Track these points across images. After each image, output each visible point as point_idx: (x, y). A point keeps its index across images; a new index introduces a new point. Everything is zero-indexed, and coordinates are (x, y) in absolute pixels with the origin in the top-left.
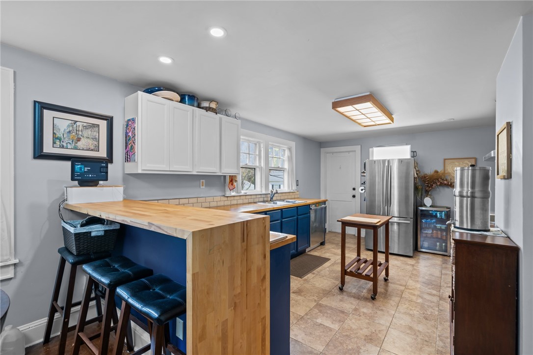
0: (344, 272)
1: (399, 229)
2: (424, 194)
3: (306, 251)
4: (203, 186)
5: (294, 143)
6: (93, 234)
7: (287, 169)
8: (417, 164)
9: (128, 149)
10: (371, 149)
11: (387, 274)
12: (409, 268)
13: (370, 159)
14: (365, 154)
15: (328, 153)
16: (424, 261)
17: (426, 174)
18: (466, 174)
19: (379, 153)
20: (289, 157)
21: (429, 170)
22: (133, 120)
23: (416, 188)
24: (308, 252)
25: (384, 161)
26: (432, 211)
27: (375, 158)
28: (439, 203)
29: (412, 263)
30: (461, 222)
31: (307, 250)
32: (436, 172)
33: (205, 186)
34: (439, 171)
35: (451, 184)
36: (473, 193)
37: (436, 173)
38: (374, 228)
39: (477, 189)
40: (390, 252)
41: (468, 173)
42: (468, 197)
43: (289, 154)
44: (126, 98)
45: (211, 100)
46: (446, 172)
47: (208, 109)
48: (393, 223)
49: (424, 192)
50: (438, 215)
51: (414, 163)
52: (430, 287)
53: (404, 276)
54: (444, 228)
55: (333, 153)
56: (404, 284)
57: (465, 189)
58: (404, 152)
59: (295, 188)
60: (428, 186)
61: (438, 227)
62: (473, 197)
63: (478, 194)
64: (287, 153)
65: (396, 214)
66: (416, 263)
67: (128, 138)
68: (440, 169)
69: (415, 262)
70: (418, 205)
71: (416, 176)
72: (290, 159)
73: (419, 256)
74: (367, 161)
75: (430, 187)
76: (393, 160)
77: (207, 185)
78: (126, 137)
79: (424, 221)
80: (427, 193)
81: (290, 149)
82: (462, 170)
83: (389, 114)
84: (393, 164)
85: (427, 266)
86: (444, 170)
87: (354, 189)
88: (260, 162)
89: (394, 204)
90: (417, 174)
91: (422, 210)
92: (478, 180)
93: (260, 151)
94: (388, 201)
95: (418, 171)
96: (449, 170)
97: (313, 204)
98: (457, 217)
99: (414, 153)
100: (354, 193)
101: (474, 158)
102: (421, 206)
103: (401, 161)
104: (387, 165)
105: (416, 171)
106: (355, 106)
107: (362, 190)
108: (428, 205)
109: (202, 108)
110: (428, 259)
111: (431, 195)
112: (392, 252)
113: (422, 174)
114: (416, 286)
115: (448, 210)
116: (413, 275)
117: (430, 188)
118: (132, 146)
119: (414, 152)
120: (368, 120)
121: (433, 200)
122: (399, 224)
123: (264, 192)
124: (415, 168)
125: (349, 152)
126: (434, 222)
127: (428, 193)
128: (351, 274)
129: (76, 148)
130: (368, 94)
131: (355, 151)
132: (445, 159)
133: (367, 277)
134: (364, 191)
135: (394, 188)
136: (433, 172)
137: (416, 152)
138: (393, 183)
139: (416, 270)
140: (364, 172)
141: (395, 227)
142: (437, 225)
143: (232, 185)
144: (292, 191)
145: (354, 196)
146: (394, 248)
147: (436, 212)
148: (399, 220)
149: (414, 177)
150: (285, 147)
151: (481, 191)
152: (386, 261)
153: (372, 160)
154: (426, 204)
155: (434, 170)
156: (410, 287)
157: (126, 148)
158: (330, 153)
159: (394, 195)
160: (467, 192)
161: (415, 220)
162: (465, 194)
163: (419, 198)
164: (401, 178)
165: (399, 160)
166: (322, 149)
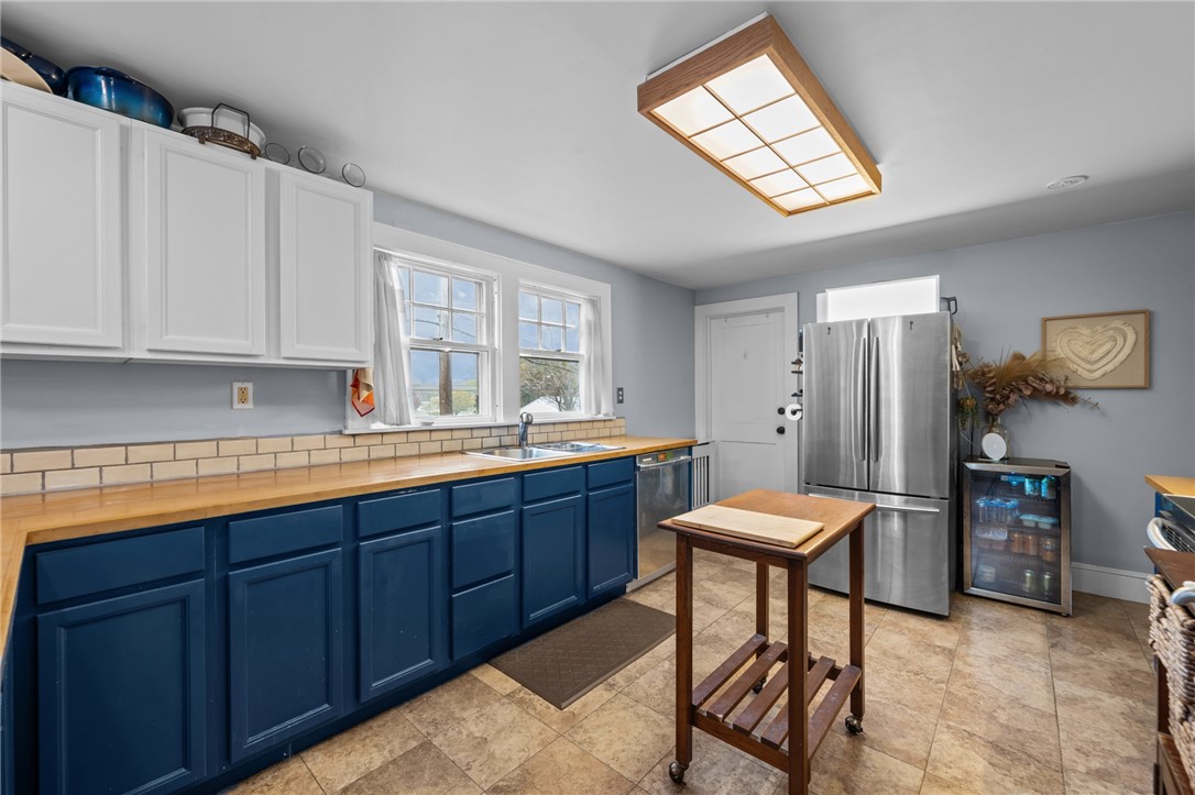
1: (906, 532)
2: (981, 423)
3: (628, 590)
4: (243, 400)
5: (608, 287)
7: (586, 357)
8: (959, 334)
10: (819, 296)
11: (858, 708)
12: (937, 664)
13: (819, 321)
14: (806, 311)
15: (713, 318)
16: (986, 634)
17: (987, 366)
19: (842, 305)
20: (589, 324)
21: (995, 352)
23: (958, 406)
24: (634, 591)
25: (860, 323)
26: (1009, 474)
27: (831, 319)
28: (1027, 451)
29: (948, 645)
31: (630, 587)
32: (1019, 357)
33: (255, 403)
34: (1027, 357)
35: (1067, 393)
37: (1018, 362)
43: (591, 317)
45: (218, 105)
46: (1051, 356)
47: (208, 135)
50: (1028, 486)
51: (951, 328)
52: (1021, 772)
53: (919, 709)
54: (1048, 527)
55: (726, 317)
56: (921, 751)
58: (920, 295)
59: (607, 408)
60: (992, 399)
61: (1026, 524)
64: (586, 313)
65: (898, 486)
66: (960, 643)
68: (1030, 350)
69: (955, 637)
70: (963, 455)
71: (957, 368)
72: (595, 329)
73: (969, 612)
74: (807, 328)
75: (999, 404)
76: (885, 319)
77: (265, 399)
79: (981, 503)
80: (990, 420)
81: (594, 303)
84: (884, 331)
85: (997, 660)
86: (1044, 350)
87: (780, 411)
88: (490, 334)
89: (888, 455)
90: (960, 364)
91: (974, 473)
94: (871, 443)
95: (964, 355)
96: (1059, 351)
97: (645, 454)
100: (779, 421)
101: (1143, 312)
102: (973, 460)
103: (909, 322)
104: (865, 336)
105: (958, 355)
107: (793, 413)
108: (996, 458)
109: (188, 131)
110: (1000, 625)
111: (1002, 426)
113: (974, 365)
114: (965, 764)
115: (1061, 472)
116: (952, 703)
117: (1002, 407)
119: (948, 300)
120: (793, 179)
121: (1009, 442)
122: (904, 514)
123: (501, 420)
124: (954, 341)
125: (767, 312)
126: (1013, 509)
127: (994, 420)
128: (713, 726)
130: (761, 17)
131: (781, 310)
132: (1046, 320)
134: (799, 415)
136: (1009, 359)
137: (954, 299)
139: (964, 677)
140: (798, 362)
141: (896, 524)
142: (1023, 517)
144: (601, 417)
145: (781, 431)
147: (1021, 479)
148: (907, 502)
149: (952, 372)
150: (579, 297)
152: (853, 663)
153: (824, 325)
154: (987, 452)
155: (1011, 354)
156: (942, 773)
158: (719, 317)
159: (887, 426)
161: (954, 502)
163: (964, 436)
164: (909, 374)
165: (905, 318)
166: (697, 308)
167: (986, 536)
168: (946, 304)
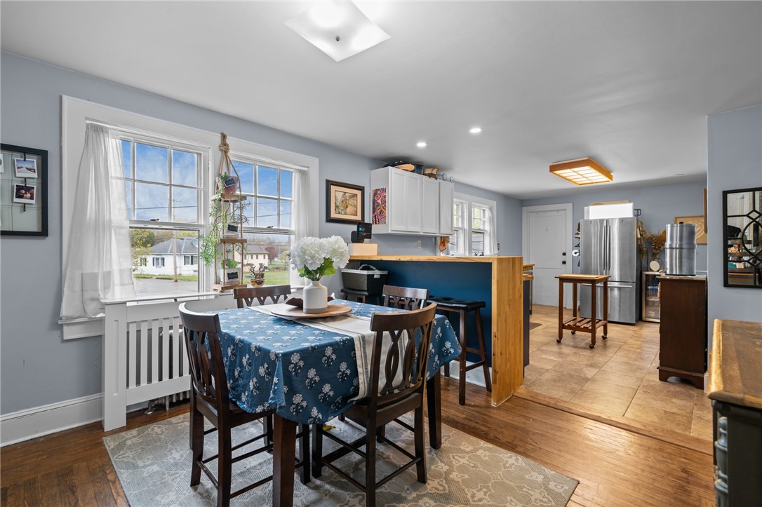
0: (562, 326)
1: (620, 295)
2: (650, 257)
4: (419, 246)
5: (495, 202)
6: (375, 277)
7: (489, 231)
8: (641, 223)
9: (376, 213)
10: (586, 208)
11: (605, 332)
12: (631, 333)
13: (586, 218)
14: (578, 212)
15: (531, 212)
16: (648, 328)
17: (653, 235)
18: (675, 231)
19: (596, 212)
20: (490, 218)
22: (384, 190)
23: (640, 251)
25: (601, 221)
27: (591, 218)
29: (634, 329)
30: (671, 269)
36: (681, 245)
37: (664, 234)
38: (593, 282)
39: (684, 242)
40: (609, 319)
41: (677, 228)
42: (676, 248)
43: (490, 215)
44: (372, 171)
47: (430, 175)
48: (612, 288)
49: (650, 254)
51: (637, 222)
53: (624, 337)
55: (537, 212)
56: (624, 341)
57: (675, 242)
58: (625, 210)
59: (496, 251)
60: (655, 248)
62: (681, 248)
63: (685, 246)
64: (488, 213)
65: (617, 278)
66: (639, 329)
67: (376, 204)
69: (637, 328)
70: (642, 270)
71: (639, 236)
72: (491, 220)
73: (643, 325)
74: (581, 221)
76: (612, 219)
77: (423, 246)
78: (374, 203)
79: (649, 287)
80: (653, 256)
81: (491, 209)
82: (672, 227)
83: (606, 172)
84: (612, 223)
85: (650, 332)
87: (564, 254)
88: (463, 223)
89: (613, 268)
90: (641, 235)
91: (647, 275)
92: (685, 234)
93: (463, 212)
94: (607, 264)
95: (643, 231)
98: (668, 266)
99: (637, 212)
100: (564, 258)
102: (647, 271)
103: (622, 221)
104: (605, 225)
105: (640, 231)
106: (573, 169)
107: (576, 253)
108: (655, 270)
109: (426, 175)
110: (654, 327)
111: (658, 258)
112: (612, 320)
113: (648, 235)
114: (636, 343)
116: (634, 337)
117: (658, 251)
118: (381, 211)
119: (638, 210)
120: (585, 179)
121: (660, 263)
122: (620, 289)
124: (638, 227)
125: (558, 211)
127: (655, 256)
128: (569, 327)
129: (345, 214)
130: (586, 158)
131: (565, 210)
132: (677, 218)
133: (585, 330)
134: (578, 254)
135: (613, 250)
136: (661, 233)
137: (640, 210)
138: (613, 244)
139: (638, 334)
140: (578, 234)
141: (616, 292)
143: (444, 246)
145: (564, 263)
146: (614, 315)
148: (621, 284)
149: (637, 239)
150: (485, 207)
151: (687, 243)
153: (588, 220)
154: (652, 268)
156: (629, 343)
157: (374, 213)
158: (534, 212)
159: (613, 257)
160: (676, 245)
161: (639, 283)
162: (674, 246)
163: (644, 263)
164: (622, 239)
165: (620, 219)
166: (524, 208)
167: (652, 299)
168: (636, 212)
